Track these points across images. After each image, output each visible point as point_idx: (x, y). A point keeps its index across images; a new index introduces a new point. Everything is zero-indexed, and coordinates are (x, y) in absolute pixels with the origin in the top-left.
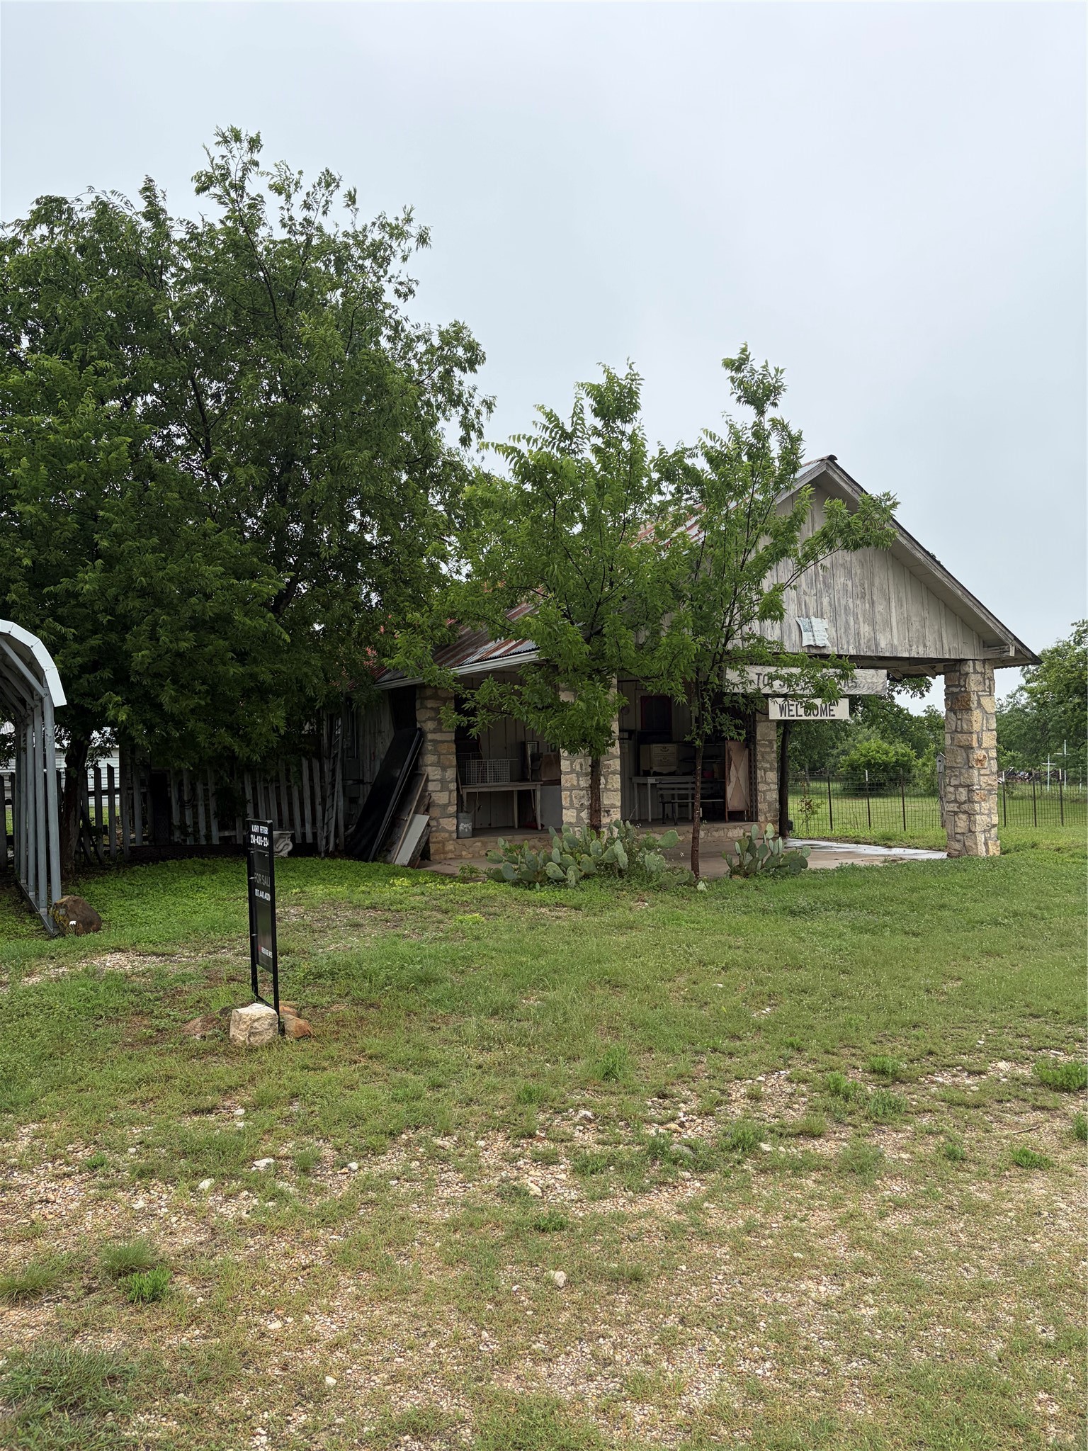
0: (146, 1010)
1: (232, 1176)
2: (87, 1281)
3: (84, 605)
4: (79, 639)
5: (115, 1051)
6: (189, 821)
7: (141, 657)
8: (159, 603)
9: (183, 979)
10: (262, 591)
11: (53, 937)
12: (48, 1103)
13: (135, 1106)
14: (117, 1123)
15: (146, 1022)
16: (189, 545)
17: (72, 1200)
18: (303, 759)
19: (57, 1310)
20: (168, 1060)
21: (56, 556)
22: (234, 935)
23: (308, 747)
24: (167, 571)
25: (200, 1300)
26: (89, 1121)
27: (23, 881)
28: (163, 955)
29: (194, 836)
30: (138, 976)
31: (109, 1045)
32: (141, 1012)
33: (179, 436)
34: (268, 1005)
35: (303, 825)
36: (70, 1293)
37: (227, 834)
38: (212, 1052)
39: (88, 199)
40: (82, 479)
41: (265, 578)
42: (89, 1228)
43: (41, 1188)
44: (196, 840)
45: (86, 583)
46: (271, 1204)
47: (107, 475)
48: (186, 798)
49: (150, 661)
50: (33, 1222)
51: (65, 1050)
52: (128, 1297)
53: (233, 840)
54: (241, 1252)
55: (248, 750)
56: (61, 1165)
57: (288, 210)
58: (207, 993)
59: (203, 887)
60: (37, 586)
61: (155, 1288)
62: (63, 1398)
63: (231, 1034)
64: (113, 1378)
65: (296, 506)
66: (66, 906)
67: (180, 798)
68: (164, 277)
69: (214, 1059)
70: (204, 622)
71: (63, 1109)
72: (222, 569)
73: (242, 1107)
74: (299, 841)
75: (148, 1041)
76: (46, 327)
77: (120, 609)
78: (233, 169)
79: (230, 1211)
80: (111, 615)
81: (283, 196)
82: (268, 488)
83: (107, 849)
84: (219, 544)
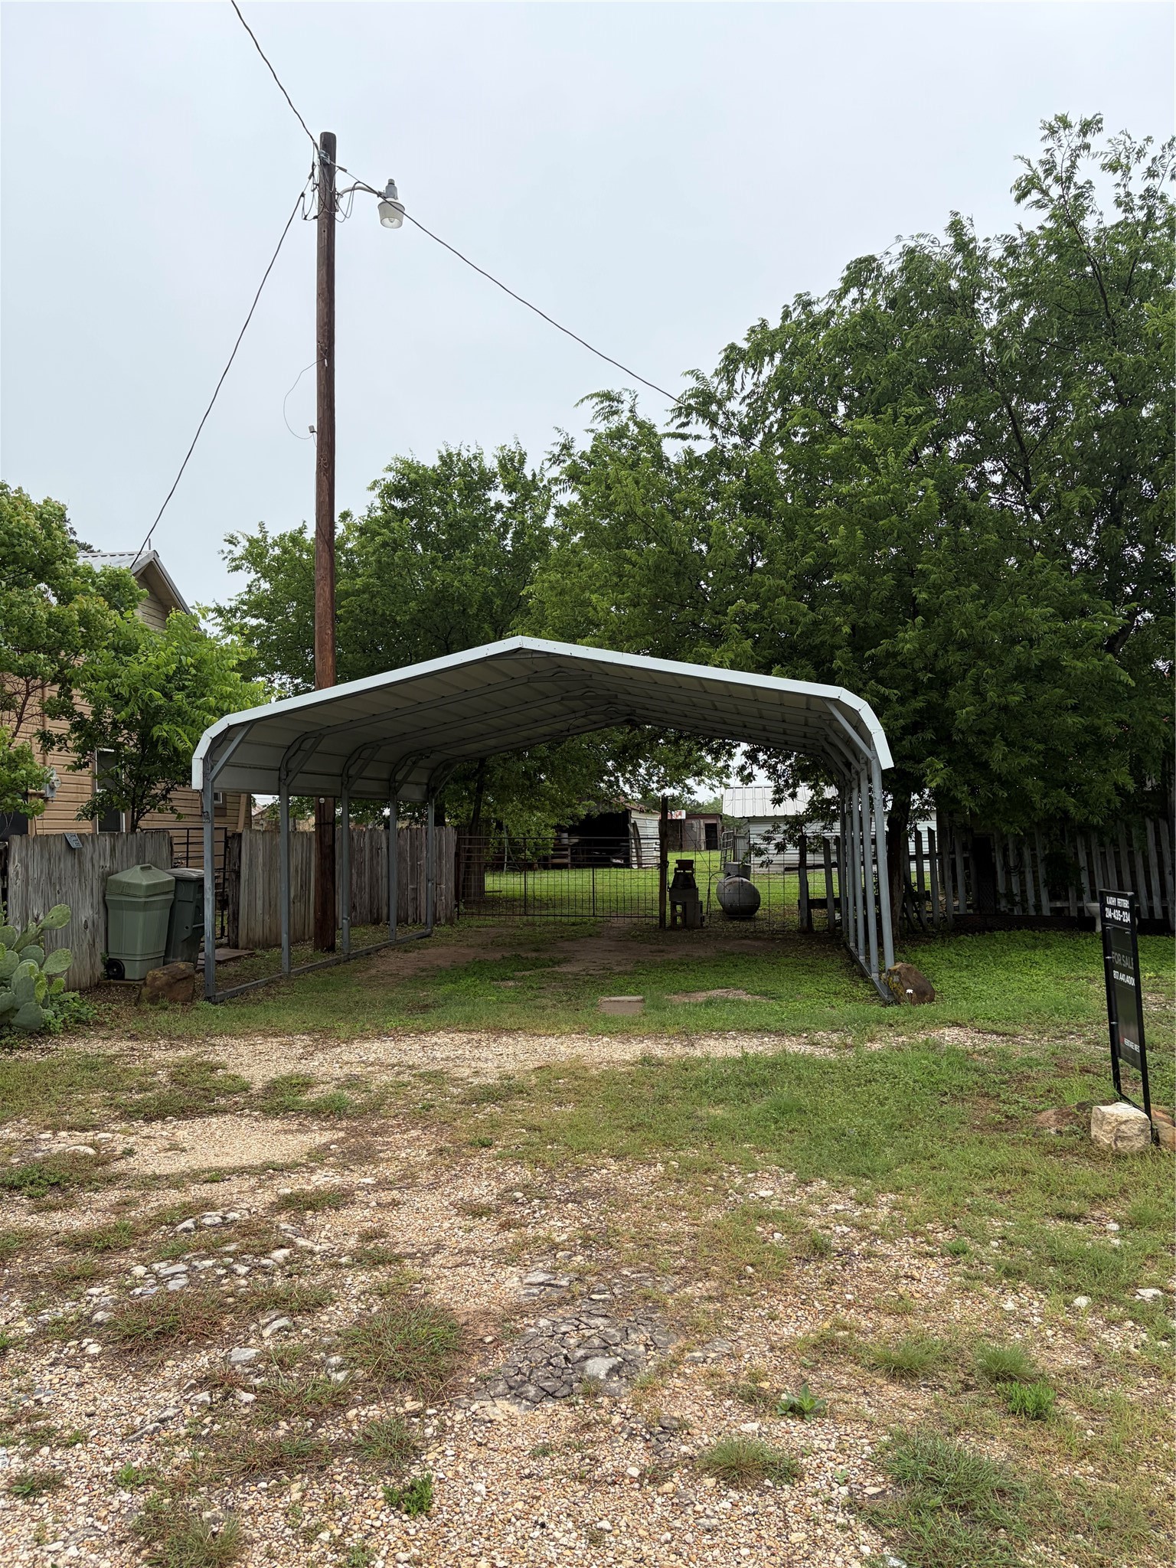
0: (993, 1093)
1: (1111, 1300)
2: (963, 1376)
3: (903, 665)
4: (902, 701)
5: (964, 1132)
6: (1016, 890)
7: (965, 714)
8: (981, 654)
9: (1029, 1063)
10: (1094, 629)
11: (886, 1004)
12: (904, 1173)
13: (991, 1196)
14: (974, 1210)
15: (992, 1106)
16: (1012, 587)
17: (938, 1283)
18: (1148, 821)
19: (935, 1398)
20: (1023, 1151)
21: (874, 617)
22: (1082, 1020)
23: (1151, 805)
24: (989, 619)
25: (1090, 1432)
26: (946, 1202)
27: (852, 944)
28: (1005, 1035)
29: (1022, 905)
30: (980, 1055)
31: (957, 1125)
32: (987, 1095)
33: (994, 472)
34: (1135, 1106)
35: (1150, 897)
36: (947, 1385)
37: (1059, 904)
38: (1071, 1150)
39: (897, 250)
40: (895, 535)
41: (1100, 615)
42: (958, 1318)
43: (905, 1262)
44: (1024, 910)
45: (906, 643)
46: (1164, 1343)
47: (919, 527)
48: (1012, 864)
49: (974, 717)
50: (901, 1298)
51: (914, 1124)
52: (1010, 1406)
53: (1066, 912)
54: (1134, 1390)
55: (1086, 811)
56: (922, 1242)
57: (1125, 186)
58: (1058, 1083)
59: (1036, 963)
60: (858, 649)
61: (1039, 1406)
62: (951, 1497)
63: (1093, 1133)
64: (1002, 1492)
65: (1133, 526)
66: (899, 973)
67: (1006, 864)
68: (976, 306)
69: (1075, 1159)
70: (1029, 670)
71: (918, 1184)
72: (1051, 610)
73: (1115, 1221)
74: (1145, 916)
75: (997, 1127)
76: (859, 389)
77: (940, 665)
78: (1058, 161)
79: (1114, 1338)
80: (931, 672)
81: (1119, 173)
82: (1100, 511)
83: (931, 915)
84: (1047, 582)
